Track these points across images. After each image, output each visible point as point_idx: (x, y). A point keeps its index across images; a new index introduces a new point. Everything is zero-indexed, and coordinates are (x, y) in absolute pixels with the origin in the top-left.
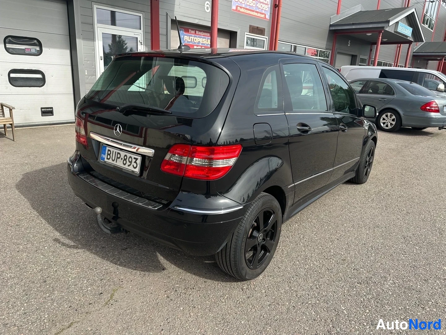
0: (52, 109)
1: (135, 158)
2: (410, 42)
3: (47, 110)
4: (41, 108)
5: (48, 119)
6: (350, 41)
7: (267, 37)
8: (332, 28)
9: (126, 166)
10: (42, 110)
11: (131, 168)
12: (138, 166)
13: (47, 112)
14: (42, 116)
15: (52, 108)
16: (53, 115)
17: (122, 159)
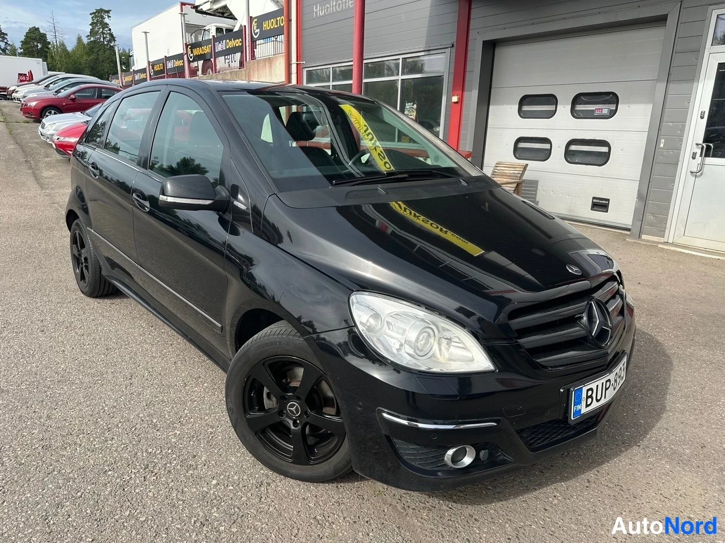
0: (607, 202)
3: (601, 202)
4: (594, 198)
5: (599, 216)
10: (594, 201)
13: (600, 205)
14: (592, 209)
15: (608, 200)
16: (607, 212)
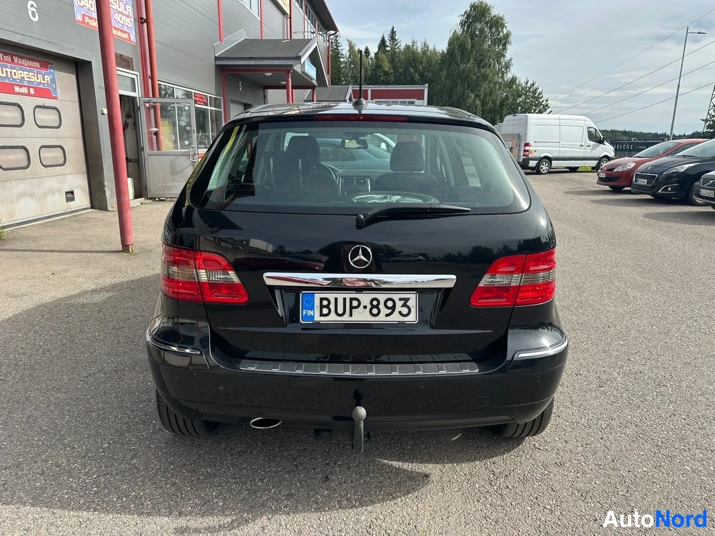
1: (401, 299)
2: (313, 87)
6: (240, 83)
7: (137, 73)
8: (218, 63)
9: (382, 318)
11: (396, 318)
12: (413, 310)
17: (365, 307)
